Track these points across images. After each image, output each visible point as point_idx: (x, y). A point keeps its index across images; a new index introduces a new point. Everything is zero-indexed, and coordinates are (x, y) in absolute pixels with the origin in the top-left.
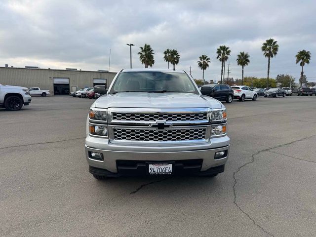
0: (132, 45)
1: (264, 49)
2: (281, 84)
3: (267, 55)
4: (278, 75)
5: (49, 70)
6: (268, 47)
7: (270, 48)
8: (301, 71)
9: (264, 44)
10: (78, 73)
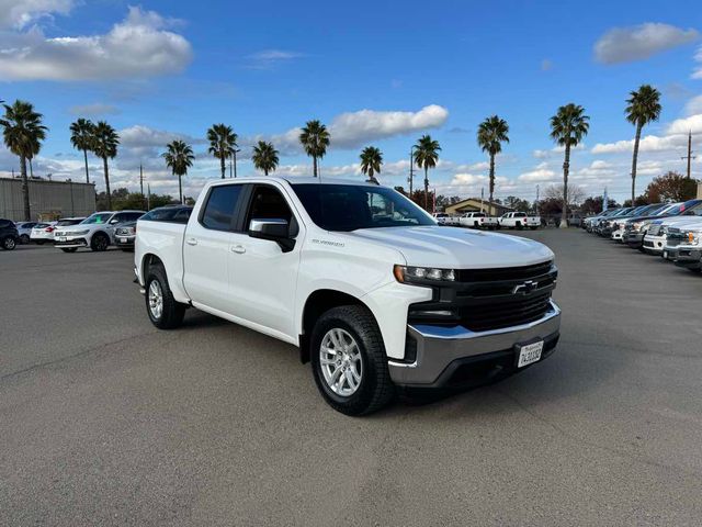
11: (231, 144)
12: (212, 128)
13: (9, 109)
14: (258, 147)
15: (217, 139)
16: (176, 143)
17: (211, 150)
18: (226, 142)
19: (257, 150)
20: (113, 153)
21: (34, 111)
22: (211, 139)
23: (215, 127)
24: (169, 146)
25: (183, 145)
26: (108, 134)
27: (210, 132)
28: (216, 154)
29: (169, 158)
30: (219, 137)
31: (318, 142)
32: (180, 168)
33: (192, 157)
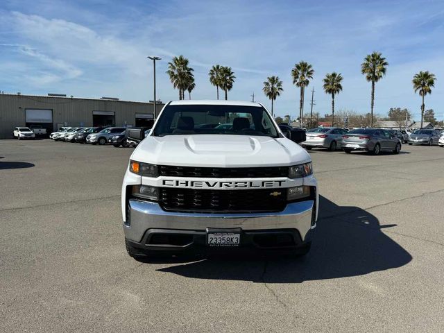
0: (157, 59)
8: (421, 104)
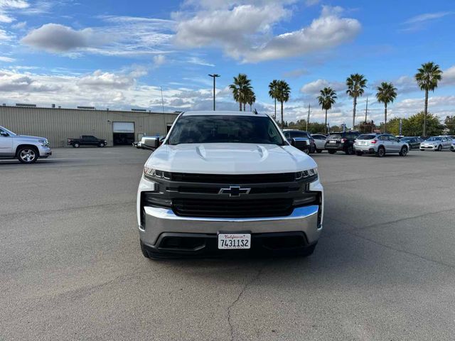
1: (419, 77)
2: (448, 130)
3: (423, 87)
4: (448, 117)
5: (108, 111)
6: (425, 75)
7: (428, 76)
9: (421, 70)
10: (147, 115)
11: (362, 86)
12: (350, 77)
13: (236, 80)
14: (381, 87)
15: (352, 84)
16: (326, 89)
17: (347, 91)
18: (358, 85)
19: (380, 89)
20: (286, 99)
21: (247, 79)
22: (349, 84)
23: (352, 76)
24: (322, 91)
25: (330, 91)
26: (285, 88)
27: (349, 79)
28: (351, 94)
29: (321, 99)
30: (354, 82)
31: (431, 78)
32: (327, 105)
33: (335, 97)
